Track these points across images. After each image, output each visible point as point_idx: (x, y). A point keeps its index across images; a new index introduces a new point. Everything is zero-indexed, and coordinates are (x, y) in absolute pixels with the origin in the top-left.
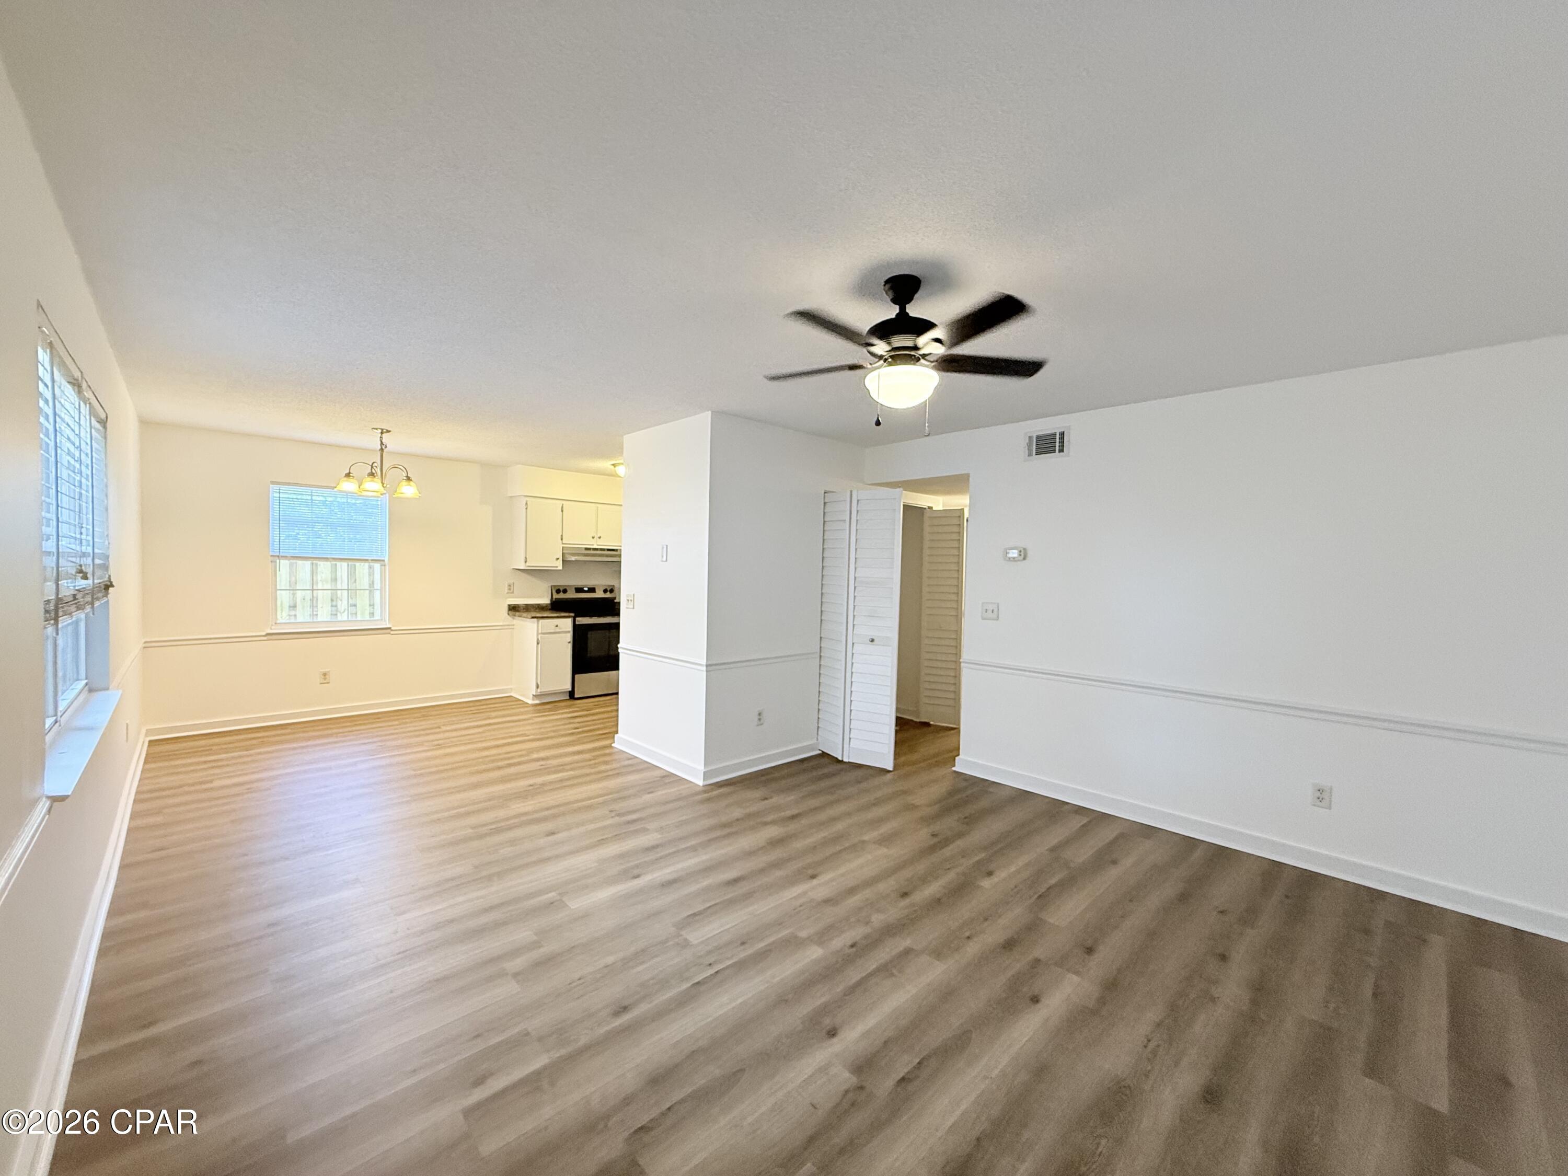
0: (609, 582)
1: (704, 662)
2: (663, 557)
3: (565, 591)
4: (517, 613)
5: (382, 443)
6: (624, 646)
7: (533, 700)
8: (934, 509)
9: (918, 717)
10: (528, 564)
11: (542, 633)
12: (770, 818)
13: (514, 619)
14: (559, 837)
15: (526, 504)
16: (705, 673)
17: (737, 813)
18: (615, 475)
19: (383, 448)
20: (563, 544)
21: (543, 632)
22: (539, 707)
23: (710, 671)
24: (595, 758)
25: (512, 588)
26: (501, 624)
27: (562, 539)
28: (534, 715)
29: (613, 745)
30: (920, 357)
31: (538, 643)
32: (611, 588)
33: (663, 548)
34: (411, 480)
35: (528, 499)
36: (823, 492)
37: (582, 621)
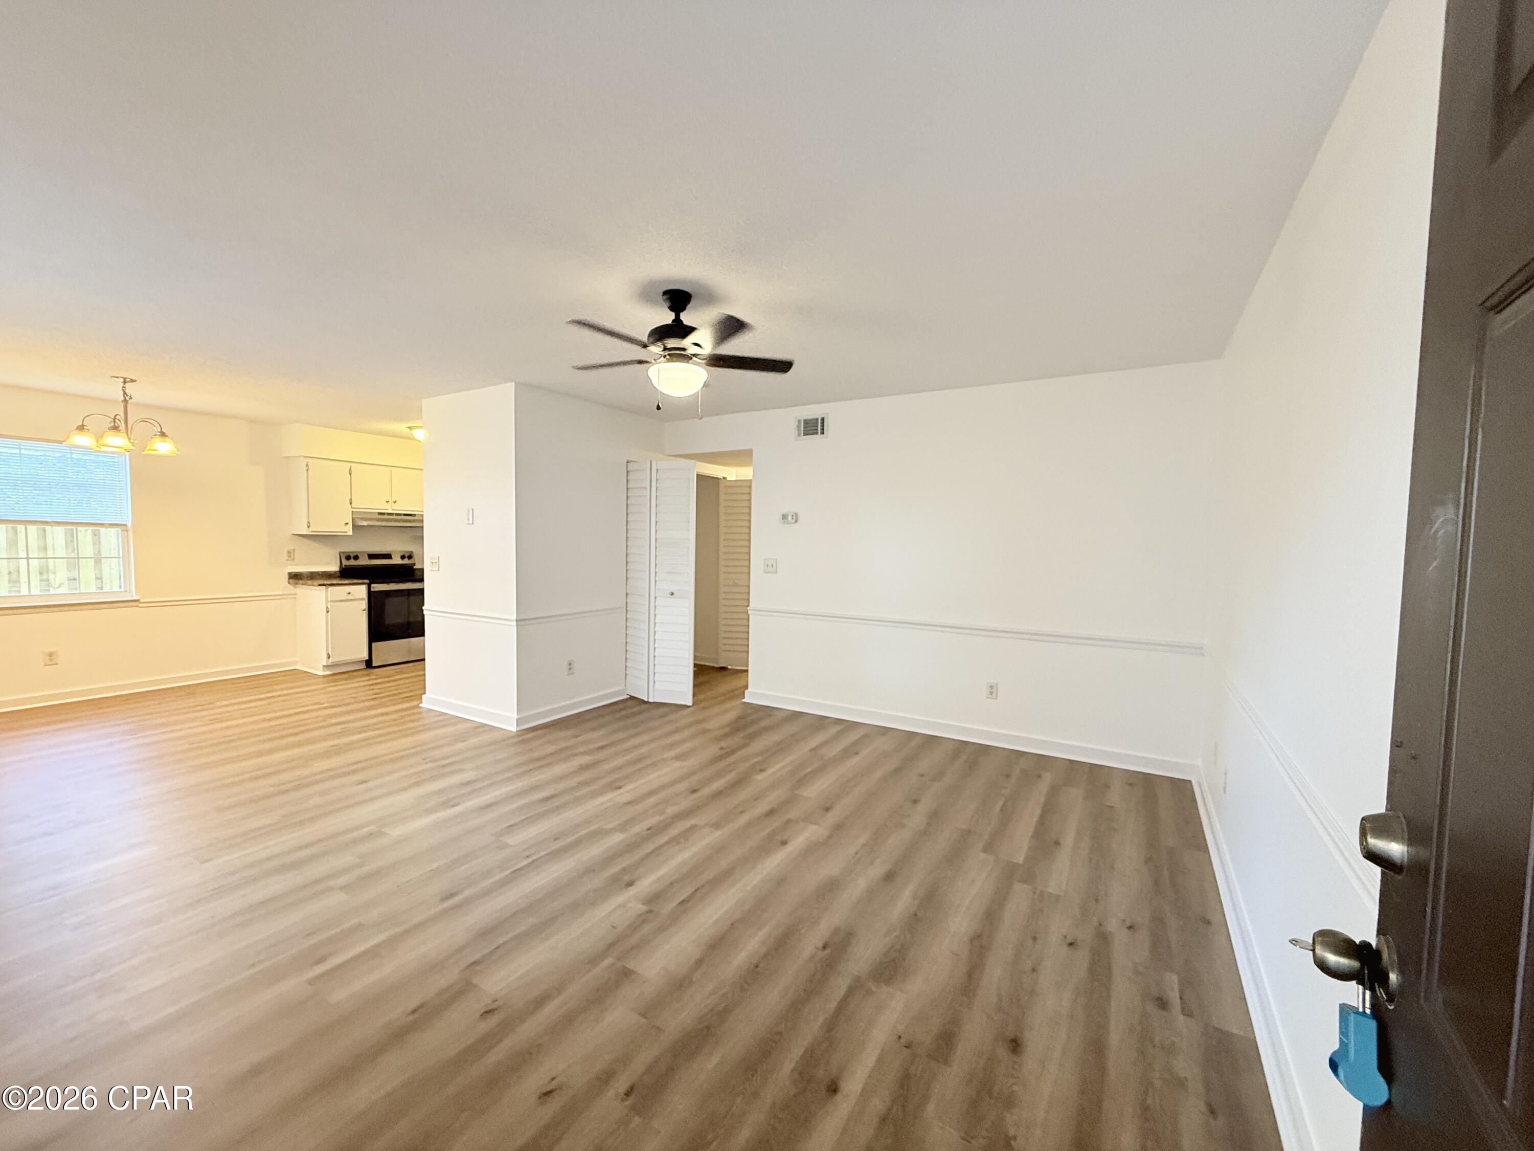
0: (407, 548)
1: (514, 617)
2: (468, 520)
3: (356, 558)
4: (301, 582)
5: (125, 393)
6: (428, 608)
7: (323, 670)
8: (728, 479)
9: (717, 663)
10: (311, 529)
11: (331, 601)
12: (582, 749)
13: (295, 587)
14: (370, 784)
15: (307, 465)
16: (515, 628)
17: (551, 749)
18: (413, 439)
19: (127, 398)
20: (352, 508)
21: (333, 599)
22: (331, 678)
23: (521, 626)
24: (402, 717)
25: (292, 555)
26: (280, 593)
27: (351, 504)
28: (327, 685)
29: (421, 705)
30: (692, 356)
31: (328, 612)
32: (409, 554)
33: (469, 511)
34: (167, 436)
35: (309, 460)
36: (626, 461)
37: (377, 587)
